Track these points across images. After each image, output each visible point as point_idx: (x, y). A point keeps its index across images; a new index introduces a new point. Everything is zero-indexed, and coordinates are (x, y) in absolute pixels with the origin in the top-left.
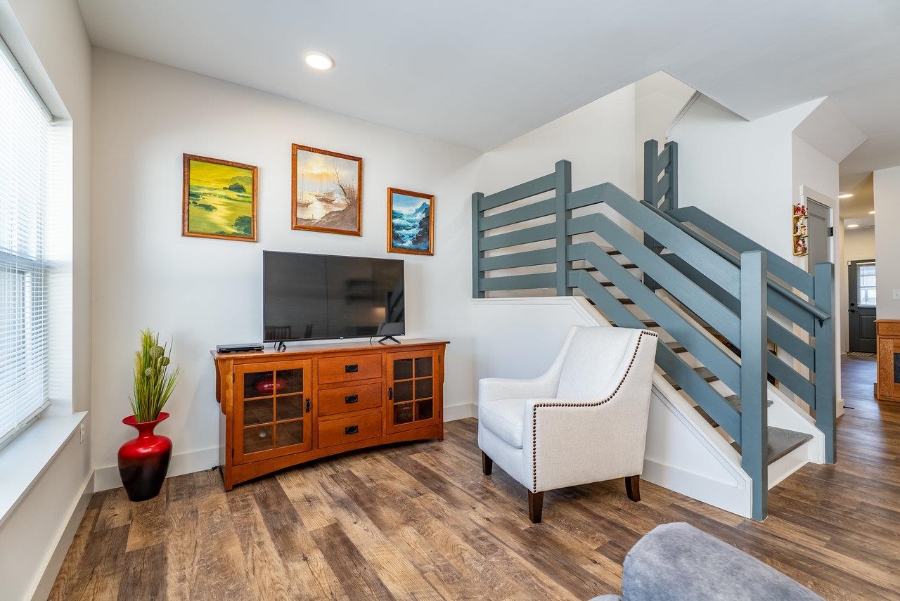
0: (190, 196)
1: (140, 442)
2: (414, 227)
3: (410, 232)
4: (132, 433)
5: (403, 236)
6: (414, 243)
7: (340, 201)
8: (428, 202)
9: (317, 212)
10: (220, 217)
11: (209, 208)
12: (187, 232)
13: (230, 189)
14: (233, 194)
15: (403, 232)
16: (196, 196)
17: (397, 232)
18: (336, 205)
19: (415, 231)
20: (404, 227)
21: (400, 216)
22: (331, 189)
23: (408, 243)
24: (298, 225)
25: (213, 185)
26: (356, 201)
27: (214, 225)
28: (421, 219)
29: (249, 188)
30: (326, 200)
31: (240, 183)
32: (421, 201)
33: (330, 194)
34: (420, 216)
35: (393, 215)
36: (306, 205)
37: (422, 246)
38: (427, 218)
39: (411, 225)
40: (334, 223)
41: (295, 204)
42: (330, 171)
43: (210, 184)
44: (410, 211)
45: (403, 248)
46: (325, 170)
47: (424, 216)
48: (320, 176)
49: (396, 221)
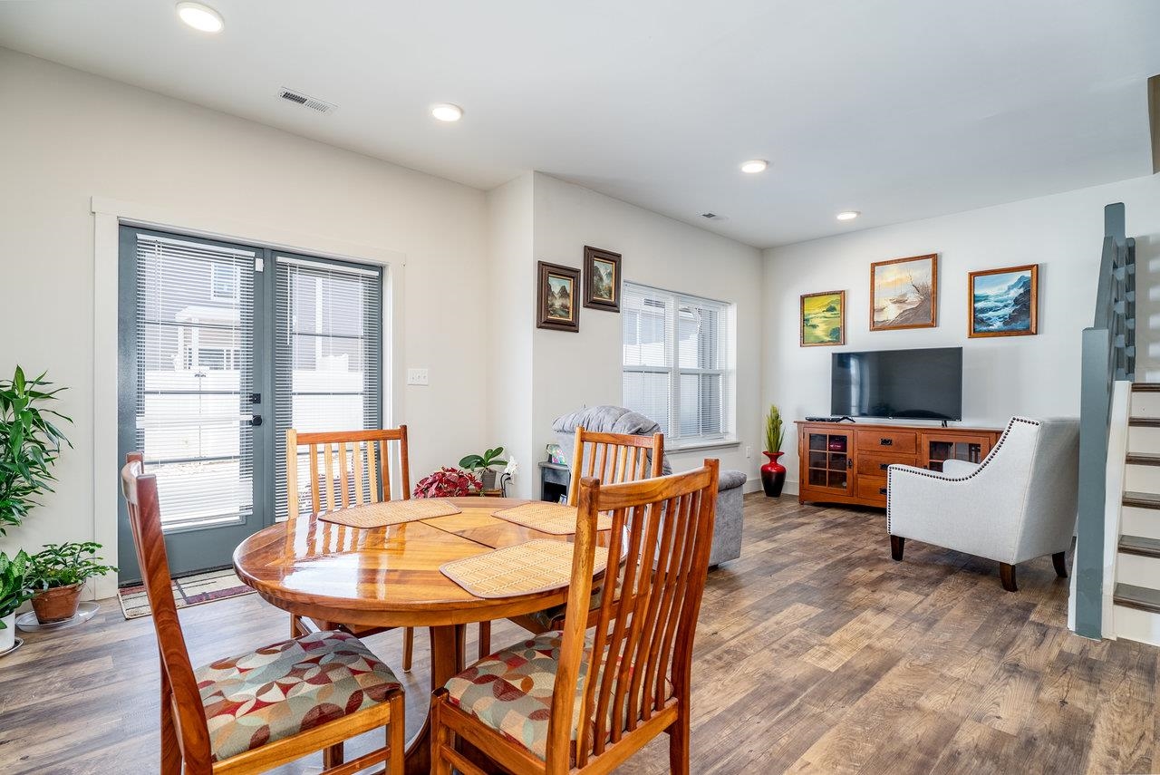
0: (804, 320)
1: (771, 465)
2: (1006, 306)
3: (1000, 313)
4: (767, 461)
5: (990, 319)
6: (1005, 323)
7: (914, 299)
8: (1028, 274)
9: (891, 313)
10: (821, 332)
11: (814, 326)
12: (803, 342)
13: (827, 311)
14: (828, 314)
15: (990, 314)
16: (808, 320)
17: (981, 315)
18: (909, 304)
19: (1008, 311)
20: (991, 309)
21: (986, 298)
22: (904, 291)
23: (997, 325)
24: (875, 326)
25: (817, 311)
26: (931, 297)
27: (817, 337)
28: (1016, 295)
29: (838, 307)
30: (900, 302)
31: (833, 305)
32: (1018, 275)
33: (905, 295)
34: (1015, 293)
35: (974, 299)
36: (882, 310)
37: (1019, 326)
38: (1027, 292)
39: (1001, 305)
40: (907, 320)
41: (873, 311)
42: (904, 275)
43: (816, 311)
44: (1000, 292)
45: (989, 331)
46: (898, 276)
47: (1022, 291)
48: (895, 282)
49: (979, 305)
